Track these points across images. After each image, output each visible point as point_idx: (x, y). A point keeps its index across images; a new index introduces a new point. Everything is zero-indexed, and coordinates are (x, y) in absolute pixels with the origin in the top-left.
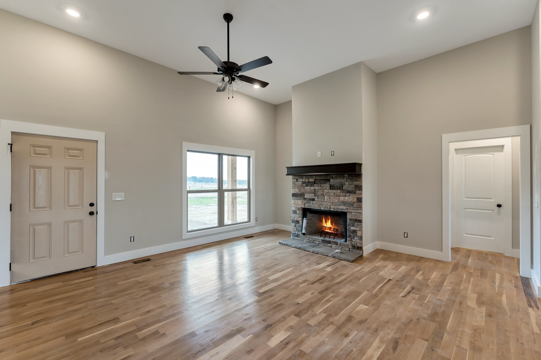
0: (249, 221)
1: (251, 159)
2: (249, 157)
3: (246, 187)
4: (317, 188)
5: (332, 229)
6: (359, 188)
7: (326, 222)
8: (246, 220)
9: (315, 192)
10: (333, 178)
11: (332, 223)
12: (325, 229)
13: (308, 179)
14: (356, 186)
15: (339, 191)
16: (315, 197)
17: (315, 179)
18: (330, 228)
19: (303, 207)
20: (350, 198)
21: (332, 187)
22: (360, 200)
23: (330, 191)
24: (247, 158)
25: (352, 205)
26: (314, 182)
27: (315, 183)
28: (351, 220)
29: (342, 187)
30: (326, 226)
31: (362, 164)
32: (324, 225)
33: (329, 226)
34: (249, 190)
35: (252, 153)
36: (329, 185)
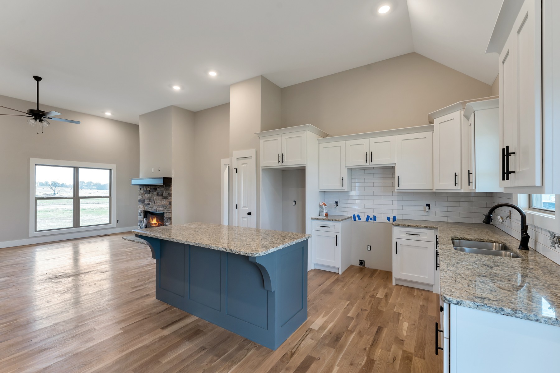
0: (110, 223)
1: (112, 171)
2: (111, 170)
3: (108, 195)
4: (151, 195)
5: (157, 224)
6: (170, 195)
7: (152, 220)
8: (108, 222)
9: (150, 199)
10: (158, 188)
11: (157, 221)
12: (152, 225)
13: (147, 188)
14: (169, 193)
15: (161, 197)
16: (150, 202)
17: (150, 189)
18: (156, 224)
19: (144, 210)
20: (165, 203)
21: (158, 195)
22: (170, 204)
23: (157, 197)
24: (108, 171)
25: (167, 207)
26: (150, 190)
27: (150, 192)
28: (166, 218)
29: (163, 194)
30: (152, 222)
31: (172, 178)
32: (151, 222)
33: (155, 223)
34: (110, 197)
35: (113, 167)
36: (156, 193)
